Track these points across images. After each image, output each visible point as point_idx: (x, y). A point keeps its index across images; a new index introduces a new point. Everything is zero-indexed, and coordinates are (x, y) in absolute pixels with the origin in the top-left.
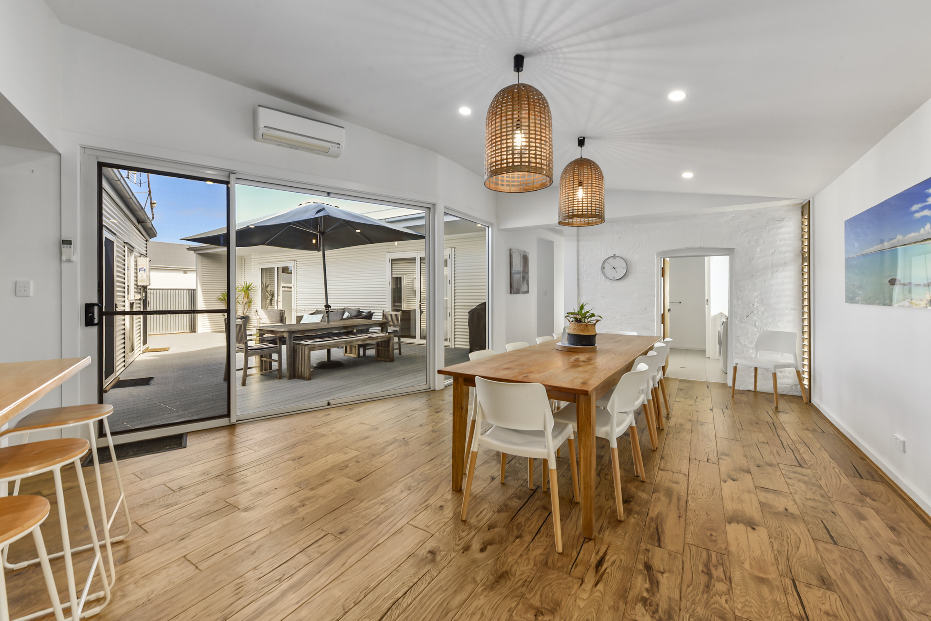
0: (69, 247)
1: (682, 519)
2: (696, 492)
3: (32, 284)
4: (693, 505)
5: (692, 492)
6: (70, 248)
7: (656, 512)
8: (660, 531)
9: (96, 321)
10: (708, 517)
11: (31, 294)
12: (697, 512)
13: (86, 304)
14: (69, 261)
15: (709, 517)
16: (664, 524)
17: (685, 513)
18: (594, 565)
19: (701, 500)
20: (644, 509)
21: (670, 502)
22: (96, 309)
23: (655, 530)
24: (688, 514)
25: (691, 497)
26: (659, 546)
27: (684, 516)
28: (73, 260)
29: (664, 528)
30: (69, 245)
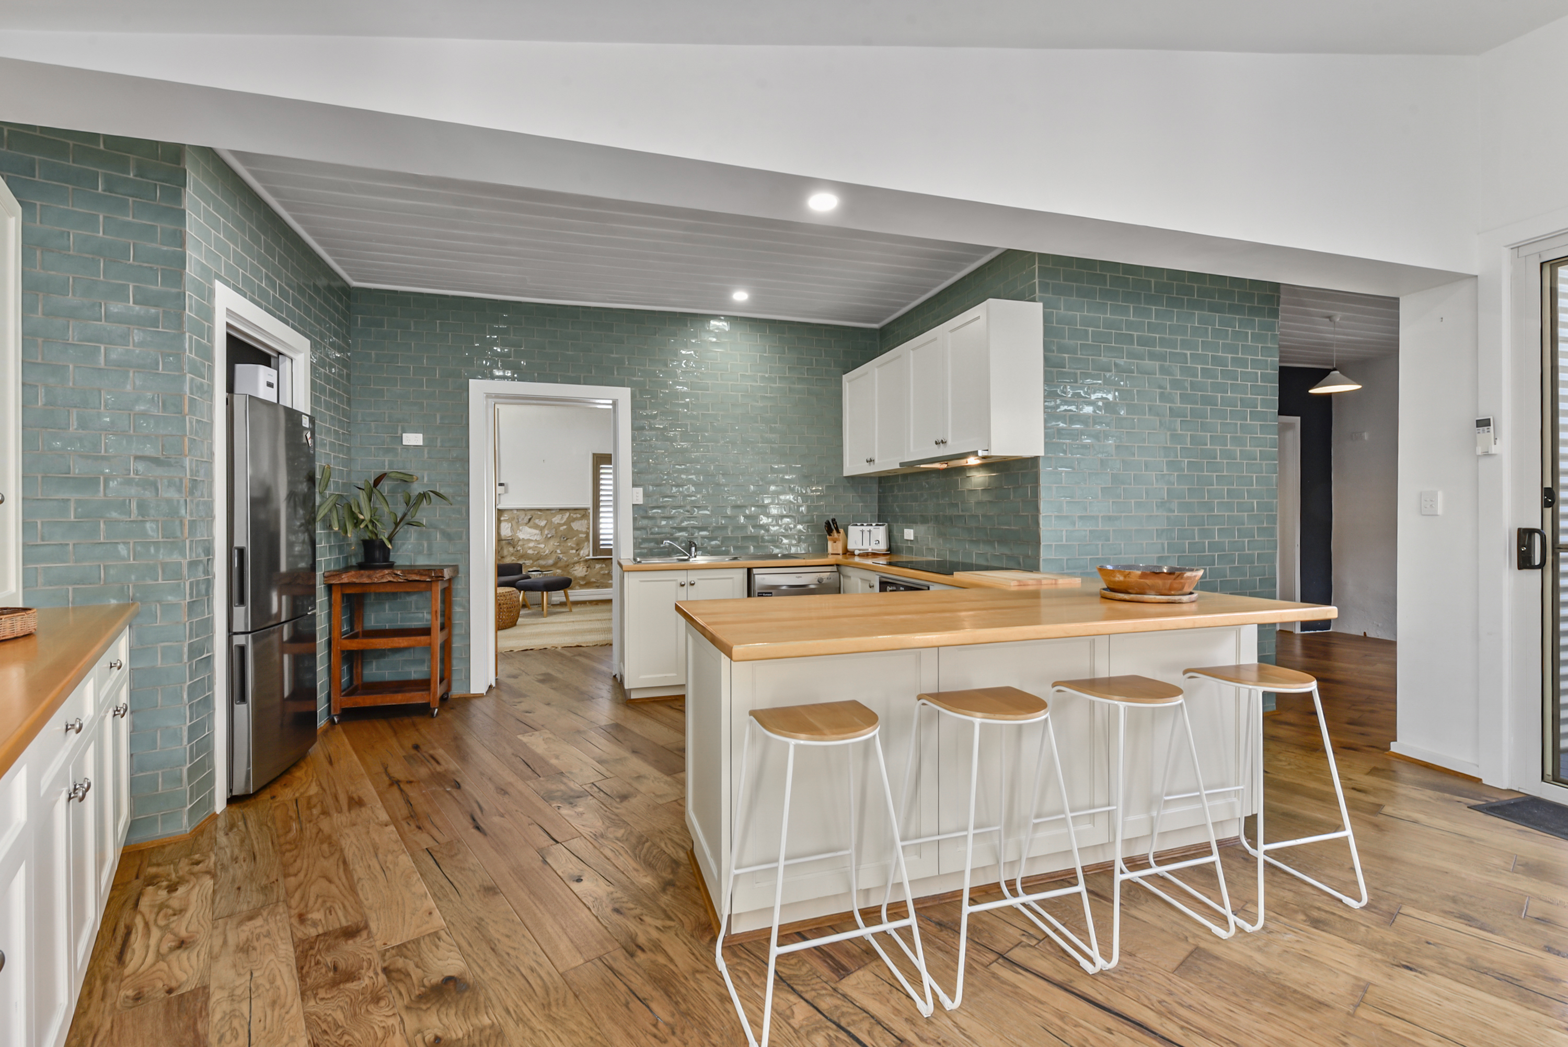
0: (1486, 430)
3: (1440, 495)
6: (1489, 432)
9: (1537, 561)
11: (1440, 511)
13: (1519, 530)
14: (1487, 454)
22: (1537, 538)
28: (1493, 452)
30: (1486, 428)
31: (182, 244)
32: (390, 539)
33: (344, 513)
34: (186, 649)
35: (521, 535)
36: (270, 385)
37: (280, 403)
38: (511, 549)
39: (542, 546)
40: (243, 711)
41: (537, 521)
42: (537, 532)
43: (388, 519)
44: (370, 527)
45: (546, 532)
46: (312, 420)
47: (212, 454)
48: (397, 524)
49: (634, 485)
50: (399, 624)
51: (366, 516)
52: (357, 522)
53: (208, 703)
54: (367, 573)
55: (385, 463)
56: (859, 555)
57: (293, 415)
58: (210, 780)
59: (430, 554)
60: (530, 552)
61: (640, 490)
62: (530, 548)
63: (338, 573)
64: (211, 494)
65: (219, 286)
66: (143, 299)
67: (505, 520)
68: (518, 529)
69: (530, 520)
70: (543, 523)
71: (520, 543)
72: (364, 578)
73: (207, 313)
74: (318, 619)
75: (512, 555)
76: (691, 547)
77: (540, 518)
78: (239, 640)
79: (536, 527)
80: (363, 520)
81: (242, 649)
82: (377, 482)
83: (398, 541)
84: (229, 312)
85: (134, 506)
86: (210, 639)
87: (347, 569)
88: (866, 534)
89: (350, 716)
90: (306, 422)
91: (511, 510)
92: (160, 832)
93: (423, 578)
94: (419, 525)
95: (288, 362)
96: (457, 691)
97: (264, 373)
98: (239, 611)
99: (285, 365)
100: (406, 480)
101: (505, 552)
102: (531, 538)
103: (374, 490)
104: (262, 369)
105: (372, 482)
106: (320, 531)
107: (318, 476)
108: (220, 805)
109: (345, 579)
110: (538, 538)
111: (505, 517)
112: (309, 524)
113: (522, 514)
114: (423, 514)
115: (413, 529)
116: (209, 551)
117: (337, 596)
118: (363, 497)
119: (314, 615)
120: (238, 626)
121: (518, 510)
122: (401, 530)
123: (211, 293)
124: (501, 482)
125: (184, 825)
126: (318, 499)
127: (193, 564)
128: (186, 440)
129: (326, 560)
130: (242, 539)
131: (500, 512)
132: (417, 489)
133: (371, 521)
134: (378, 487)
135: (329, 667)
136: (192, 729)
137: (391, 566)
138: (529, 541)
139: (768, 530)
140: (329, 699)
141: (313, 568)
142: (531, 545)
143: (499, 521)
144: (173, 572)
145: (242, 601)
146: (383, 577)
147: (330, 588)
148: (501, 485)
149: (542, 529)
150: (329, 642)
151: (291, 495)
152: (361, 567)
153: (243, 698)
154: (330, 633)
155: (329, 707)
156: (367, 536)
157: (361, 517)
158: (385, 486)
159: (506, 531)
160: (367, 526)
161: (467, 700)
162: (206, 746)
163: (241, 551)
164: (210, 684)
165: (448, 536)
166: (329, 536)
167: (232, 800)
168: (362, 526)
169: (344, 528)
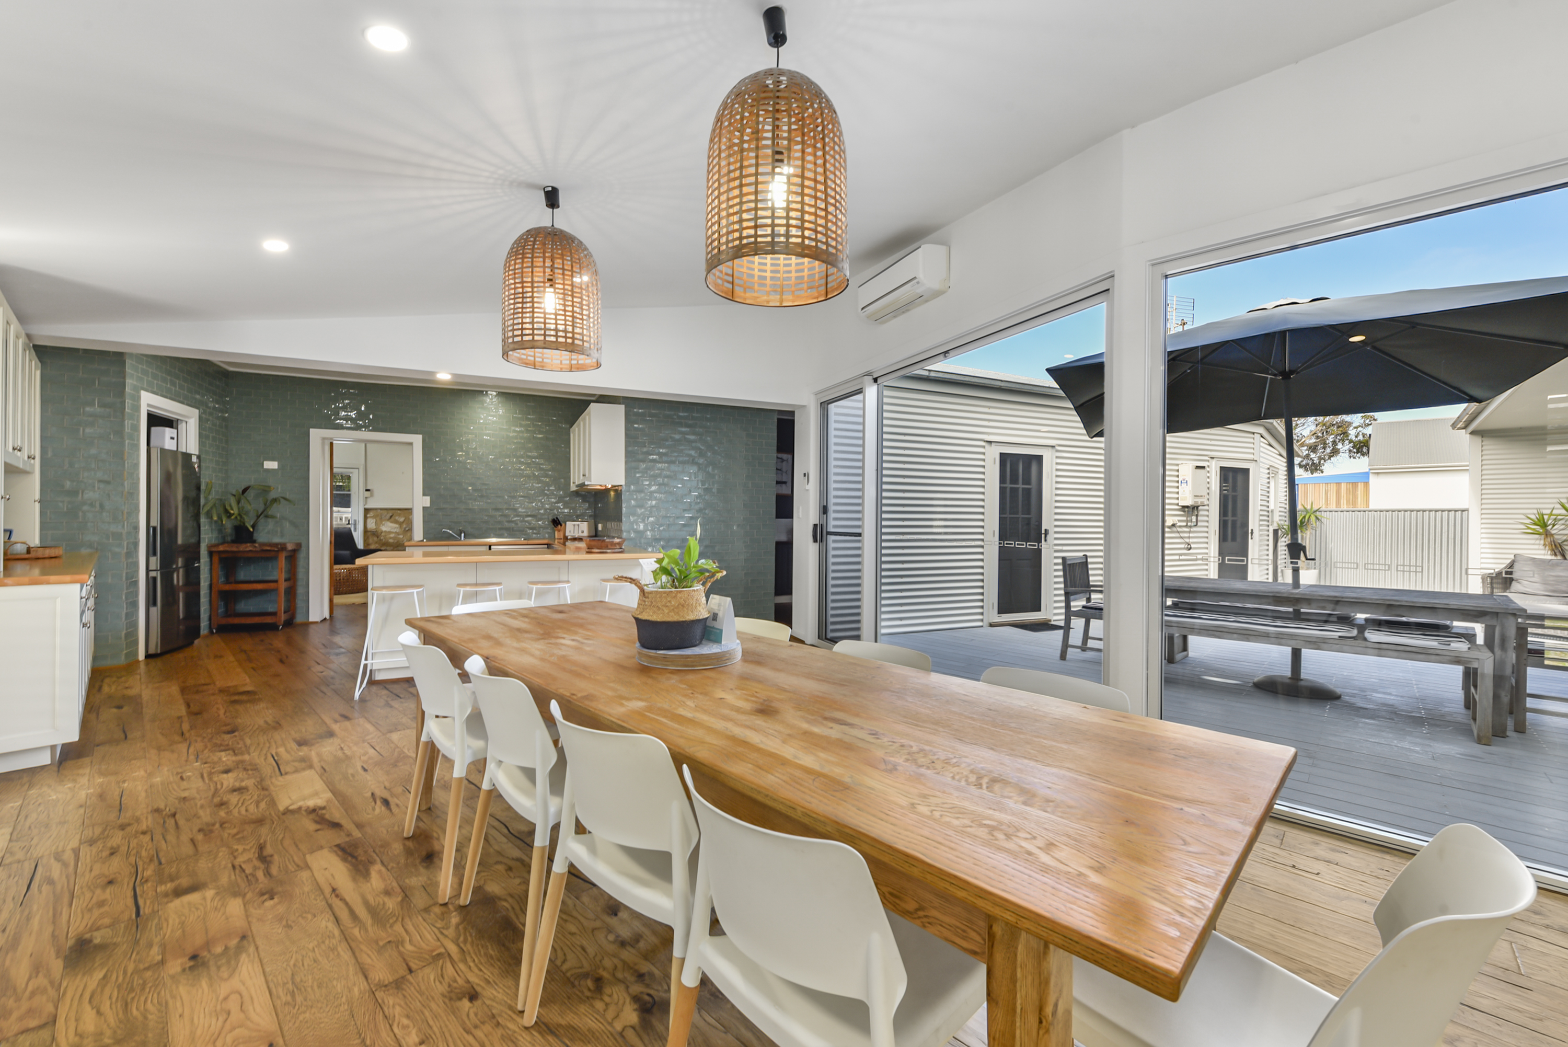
1: (328, 891)
2: (332, 956)
4: (324, 923)
5: (339, 949)
7: (374, 874)
8: (350, 858)
10: (287, 921)
12: (310, 916)
15: (284, 923)
16: (351, 867)
17: (330, 901)
18: (390, 799)
19: (311, 946)
20: (394, 865)
21: (366, 903)
23: (356, 854)
24: (324, 903)
25: (334, 937)
26: (338, 846)
27: (328, 896)
29: (346, 864)
31: (124, 378)
32: (253, 526)
33: (221, 510)
34: (124, 575)
35: (384, 528)
36: (172, 438)
37: (179, 450)
38: (375, 539)
39: (401, 536)
40: (155, 612)
41: (397, 518)
42: (397, 526)
43: (253, 515)
44: (239, 518)
45: (404, 526)
46: (199, 457)
47: (138, 479)
48: (258, 517)
49: (424, 495)
50: (260, 578)
51: (235, 511)
52: (229, 515)
53: (135, 604)
54: (236, 545)
55: (251, 479)
56: (571, 539)
57: (187, 456)
58: (136, 642)
59: (282, 536)
60: (391, 541)
61: (428, 498)
62: (391, 538)
63: (217, 545)
64: (138, 499)
65: (143, 393)
66: (102, 405)
67: (370, 517)
68: (381, 523)
69: (391, 517)
70: (402, 519)
71: (383, 534)
72: (234, 548)
73: (137, 408)
74: (202, 572)
75: (376, 543)
76: (461, 533)
77: (399, 515)
78: (152, 574)
79: (396, 522)
80: (233, 514)
81: (155, 579)
82: (244, 491)
83: (260, 527)
84: (149, 405)
85: (98, 505)
86: (137, 571)
87: (223, 543)
88: (577, 527)
89: (223, 629)
90: (194, 459)
91: (376, 509)
92: (108, 663)
93: (273, 549)
94: (273, 517)
95: (184, 424)
96: (299, 619)
97: (169, 432)
98: (153, 560)
99: (182, 426)
100: (265, 490)
101: (371, 541)
102: (392, 530)
103: (242, 497)
104: (168, 430)
105: (241, 491)
106: (203, 520)
107: (203, 487)
108: (141, 656)
109: (221, 548)
110: (398, 530)
111: (371, 514)
112: (197, 517)
113: (385, 513)
114: (275, 510)
115: (270, 520)
116: (136, 528)
117: (216, 559)
118: (233, 502)
119: (199, 567)
120: (152, 567)
121: (381, 509)
122: (262, 520)
123: (139, 398)
124: (368, 488)
125: (122, 660)
126: (202, 501)
127: (129, 533)
128: (126, 473)
129: (208, 537)
130: (155, 522)
131: (367, 511)
132: (273, 495)
133: (239, 515)
134: (245, 494)
135: (210, 601)
136: (127, 614)
137: (254, 542)
138: (390, 532)
139: (517, 524)
140: (210, 619)
141: (199, 542)
142: (392, 535)
143: (366, 518)
144: (117, 536)
145: (155, 554)
146: (246, 547)
147: (211, 554)
148: (367, 490)
149: (401, 524)
150: (211, 586)
151: (185, 498)
152: (233, 542)
153: (155, 604)
154: (211, 580)
155: (210, 624)
156: (237, 523)
157: (232, 512)
158: (251, 494)
159: (371, 524)
160: (236, 517)
161: (307, 624)
162: (135, 625)
163: (155, 529)
164: (136, 594)
165: (293, 524)
166: (210, 524)
167: (148, 656)
168: (233, 517)
169: (220, 518)
